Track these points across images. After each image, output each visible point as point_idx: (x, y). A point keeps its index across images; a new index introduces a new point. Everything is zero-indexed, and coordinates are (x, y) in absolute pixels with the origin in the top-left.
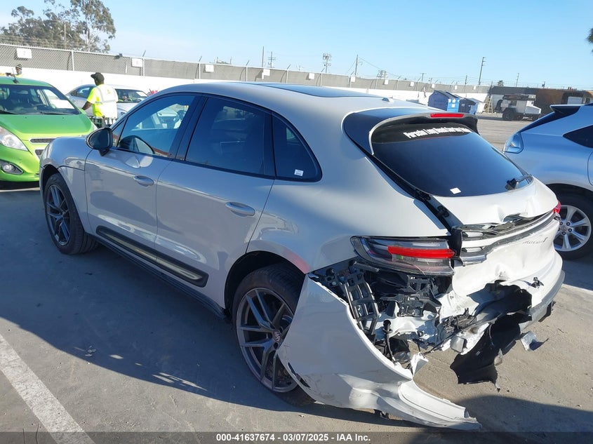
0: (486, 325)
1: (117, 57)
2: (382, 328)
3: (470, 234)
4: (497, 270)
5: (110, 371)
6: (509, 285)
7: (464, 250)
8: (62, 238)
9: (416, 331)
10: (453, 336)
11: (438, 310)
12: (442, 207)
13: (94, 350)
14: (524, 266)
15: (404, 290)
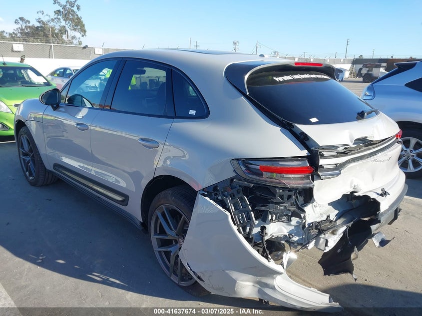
0: (344, 228)
1: (84, 48)
2: (259, 232)
3: (326, 154)
4: (351, 183)
5: (54, 273)
6: (361, 195)
7: (322, 167)
8: (31, 174)
9: (287, 234)
10: (317, 237)
11: (302, 216)
12: (303, 133)
13: (44, 257)
14: (373, 180)
15: (274, 201)
